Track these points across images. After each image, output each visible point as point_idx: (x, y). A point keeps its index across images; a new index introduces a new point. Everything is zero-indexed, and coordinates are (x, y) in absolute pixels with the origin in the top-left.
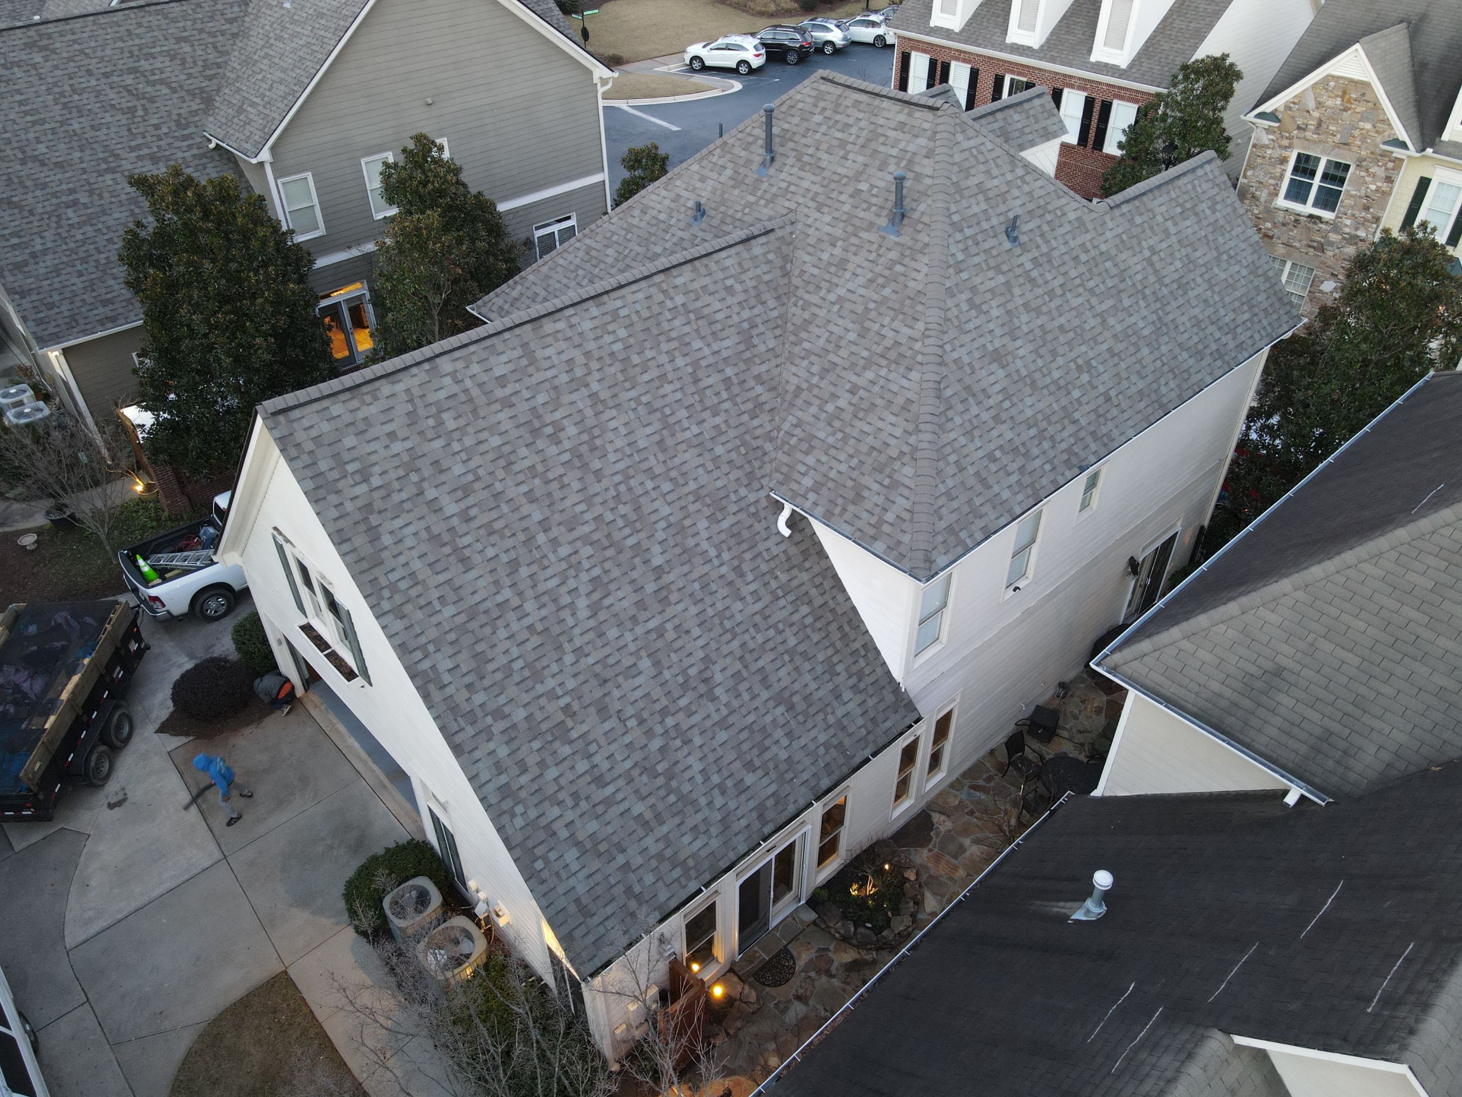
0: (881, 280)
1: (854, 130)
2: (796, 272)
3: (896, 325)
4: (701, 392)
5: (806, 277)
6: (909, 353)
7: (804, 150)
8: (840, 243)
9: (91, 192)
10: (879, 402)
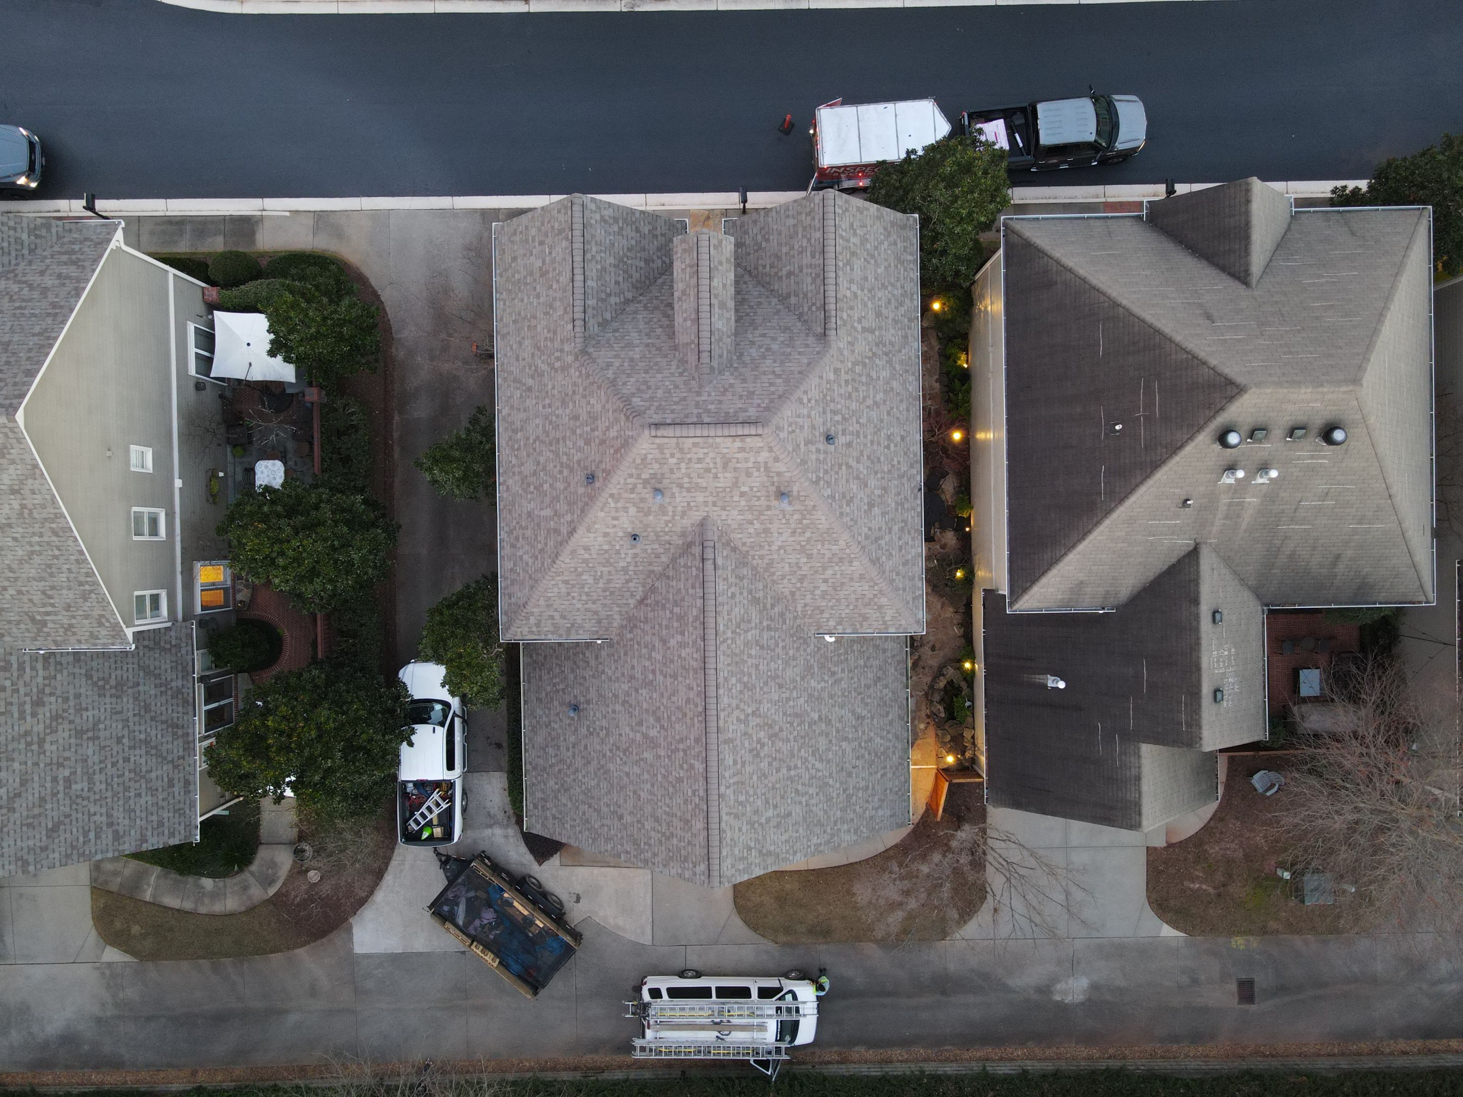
0: (799, 531)
1: (708, 460)
2: (740, 545)
3: (826, 546)
4: (769, 648)
5: (748, 544)
6: (845, 556)
7: (680, 481)
8: (755, 522)
9: (60, 765)
10: (844, 580)
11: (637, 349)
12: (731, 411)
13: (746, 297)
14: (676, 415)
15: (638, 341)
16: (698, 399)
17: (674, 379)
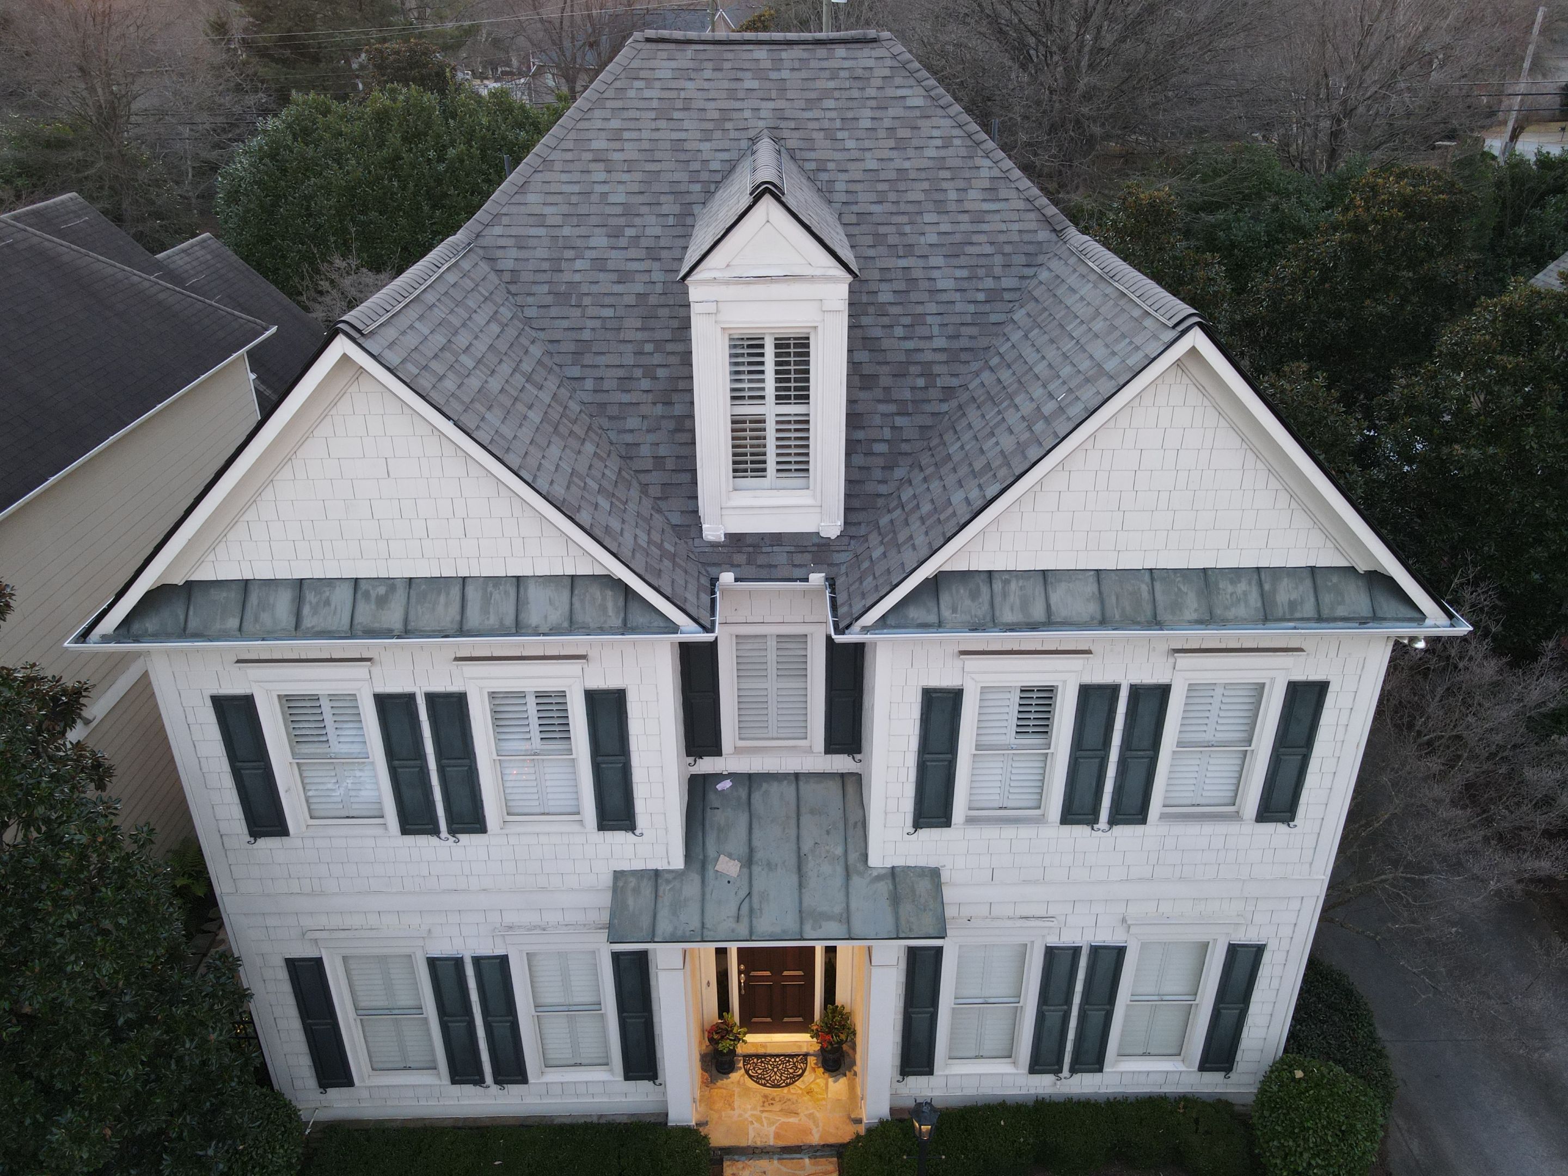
11: (933, 238)
12: (708, 74)
13: (659, 410)
14: (825, 64)
15: (933, 261)
16: (780, 104)
17: (838, 156)
